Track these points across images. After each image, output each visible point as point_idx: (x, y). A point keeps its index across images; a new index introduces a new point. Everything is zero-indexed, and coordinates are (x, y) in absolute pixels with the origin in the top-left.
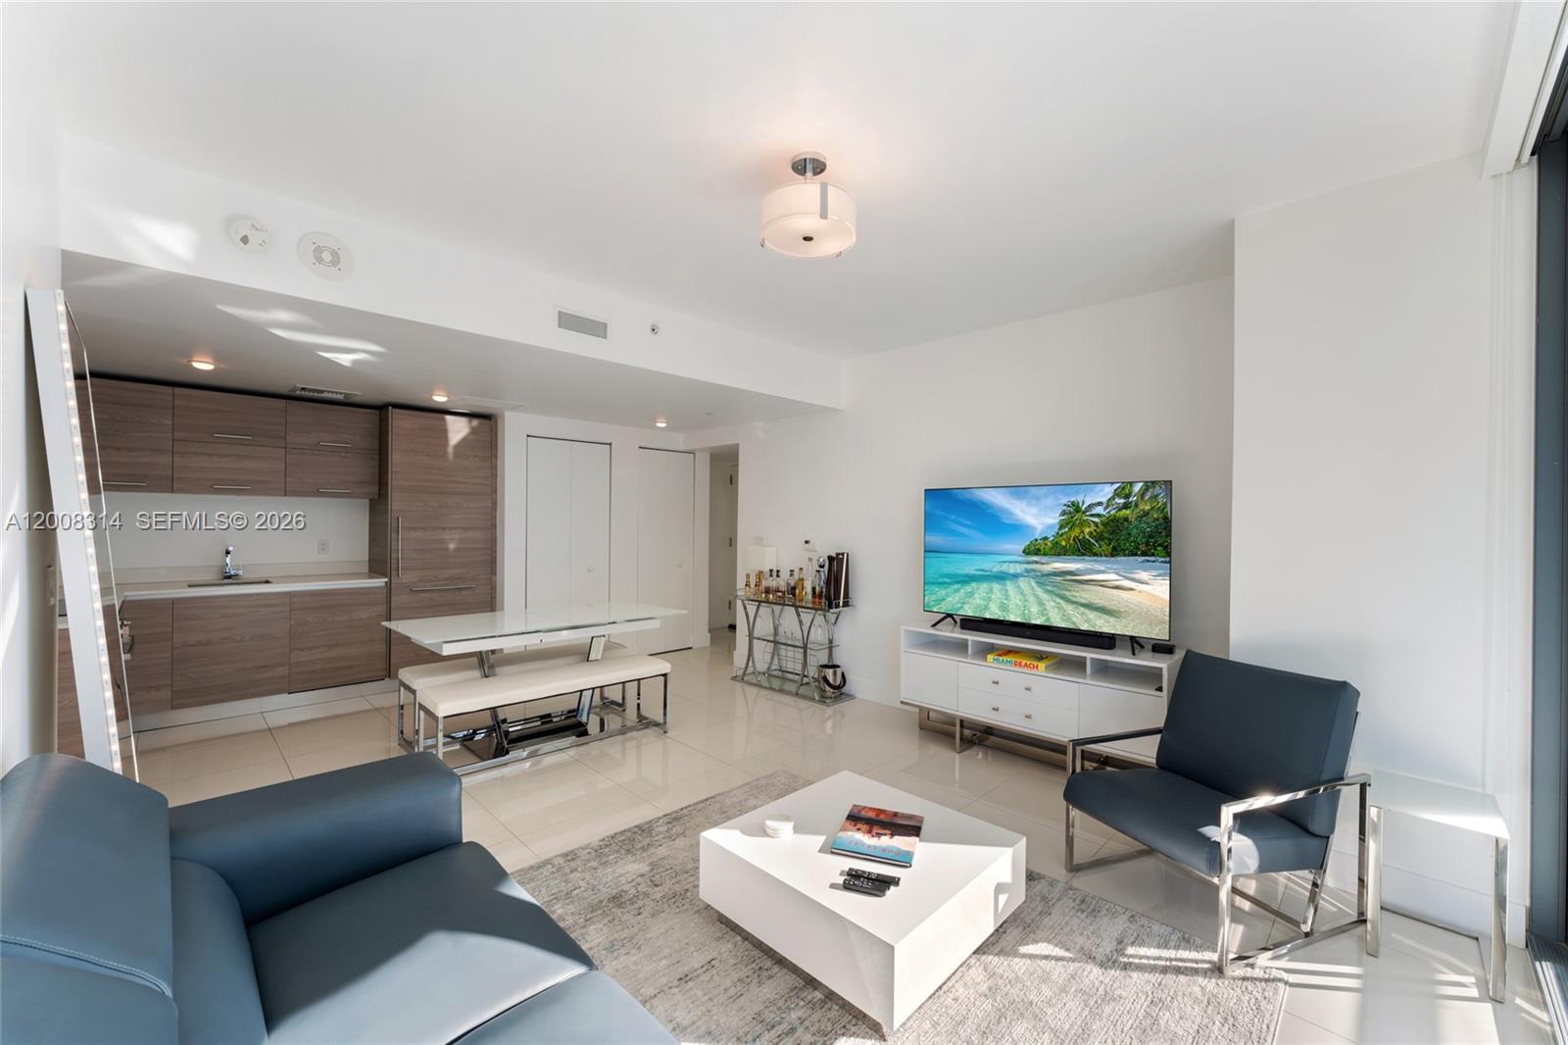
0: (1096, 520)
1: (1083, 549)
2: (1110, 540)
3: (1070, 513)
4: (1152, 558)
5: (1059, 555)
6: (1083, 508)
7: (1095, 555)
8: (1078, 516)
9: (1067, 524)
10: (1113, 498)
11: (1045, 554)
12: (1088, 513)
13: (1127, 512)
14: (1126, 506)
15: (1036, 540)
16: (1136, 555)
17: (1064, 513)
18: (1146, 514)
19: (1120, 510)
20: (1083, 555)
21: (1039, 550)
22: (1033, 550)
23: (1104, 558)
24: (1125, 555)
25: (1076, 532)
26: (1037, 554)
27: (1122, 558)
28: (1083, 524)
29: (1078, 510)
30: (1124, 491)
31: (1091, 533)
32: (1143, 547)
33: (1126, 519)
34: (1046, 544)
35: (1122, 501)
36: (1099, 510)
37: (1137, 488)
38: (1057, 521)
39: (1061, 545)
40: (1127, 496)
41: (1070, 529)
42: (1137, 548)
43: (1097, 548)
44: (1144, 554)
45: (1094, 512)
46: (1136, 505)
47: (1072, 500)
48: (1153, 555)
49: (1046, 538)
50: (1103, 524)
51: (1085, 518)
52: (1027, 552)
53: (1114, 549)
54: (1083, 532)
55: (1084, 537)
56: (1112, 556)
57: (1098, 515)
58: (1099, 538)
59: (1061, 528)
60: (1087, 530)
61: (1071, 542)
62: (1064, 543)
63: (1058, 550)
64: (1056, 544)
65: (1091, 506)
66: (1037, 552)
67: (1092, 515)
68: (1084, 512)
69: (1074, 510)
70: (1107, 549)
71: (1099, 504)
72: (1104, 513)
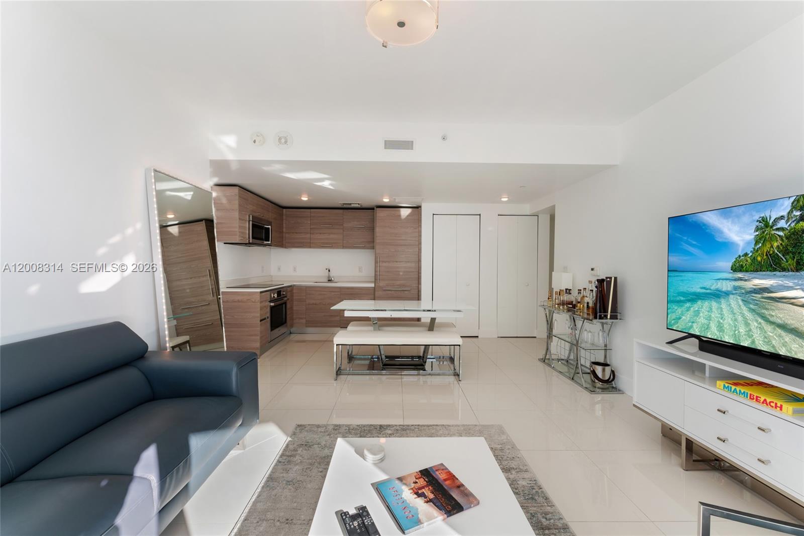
0: (781, 233)
1: (774, 264)
2: (794, 253)
3: (762, 228)
5: (757, 271)
6: (771, 222)
7: (784, 270)
8: (768, 230)
9: (760, 239)
10: (792, 211)
11: (747, 271)
12: (774, 228)
15: (740, 256)
17: (757, 229)
19: (798, 222)
20: (775, 270)
21: (742, 266)
22: (738, 268)
25: (767, 247)
26: (741, 271)
28: (772, 238)
29: (767, 225)
30: (799, 203)
31: (778, 246)
34: (747, 261)
35: (798, 214)
36: (782, 224)
38: (753, 237)
39: (757, 260)
40: (802, 208)
41: (763, 245)
43: (784, 264)
45: (779, 226)
47: (762, 215)
49: (746, 255)
50: (787, 238)
51: (773, 232)
52: (734, 269)
53: (798, 263)
54: (772, 247)
55: (774, 252)
56: (797, 271)
57: (782, 229)
58: (786, 252)
59: (757, 243)
60: (775, 244)
61: (765, 257)
62: (759, 259)
63: (756, 266)
64: (754, 259)
65: (776, 220)
66: (741, 269)
67: (778, 229)
68: (772, 227)
69: (764, 225)
70: (792, 263)
71: (782, 217)
72: (786, 227)
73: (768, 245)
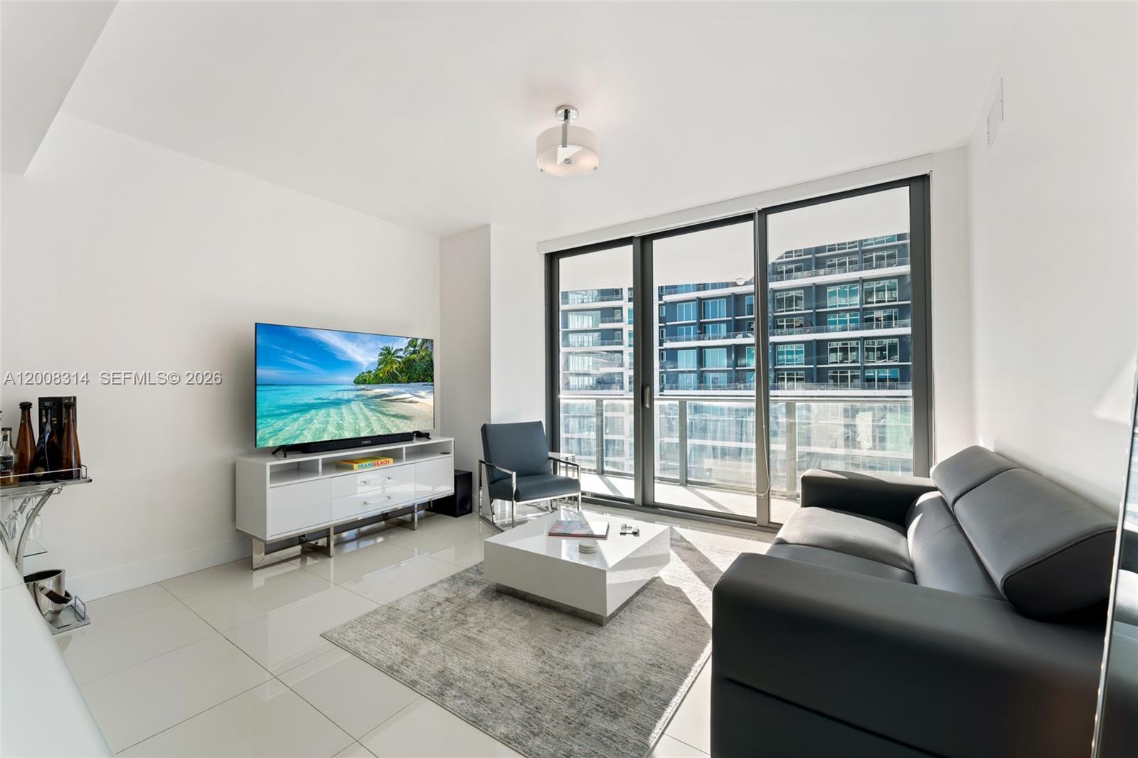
0: (399, 360)
1: (392, 379)
2: (407, 373)
3: (385, 355)
4: (426, 383)
5: (379, 383)
6: (393, 352)
7: (399, 382)
8: (389, 357)
9: (383, 362)
10: (407, 347)
11: (369, 383)
12: (395, 356)
13: (414, 356)
14: (414, 352)
15: (363, 373)
16: (418, 381)
17: (381, 355)
18: (423, 357)
19: (411, 354)
20: (393, 382)
21: (365, 380)
22: (362, 380)
23: (404, 384)
24: (414, 382)
25: (388, 367)
26: (364, 383)
27: (413, 384)
28: (392, 362)
29: (389, 353)
30: (413, 343)
31: (396, 368)
32: (422, 377)
33: (414, 360)
34: (370, 376)
35: (412, 349)
36: (401, 354)
37: (419, 342)
38: (377, 360)
39: (379, 376)
40: (415, 347)
41: (385, 365)
42: (419, 378)
43: (400, 378)
44: (423, 381)
45: (398, 355)
46: (419, 352)
47: (386, 345)
48: (426, 381)
49: (370, 372)
50: (403, 363)
51: (394, 358)
52: (357, 382)
53: (409, 378)
54: (392, 368)
55: (393, 371)
56: (407, 382)
57: (401, 357)
58: (401, 372)
59: (380, 364)
60: (395, 366)
61: (386, 374)
62: (381, 375)
63: (378, 380)
64: (376, 376)
65: (397, 351)
66: (364, 382)
67: (397, 357)
68: (393, 355)
69: (387, 354)
70: (405, 378)
71: (401, 350)
72: (403, 356)
73: (389, 367)
